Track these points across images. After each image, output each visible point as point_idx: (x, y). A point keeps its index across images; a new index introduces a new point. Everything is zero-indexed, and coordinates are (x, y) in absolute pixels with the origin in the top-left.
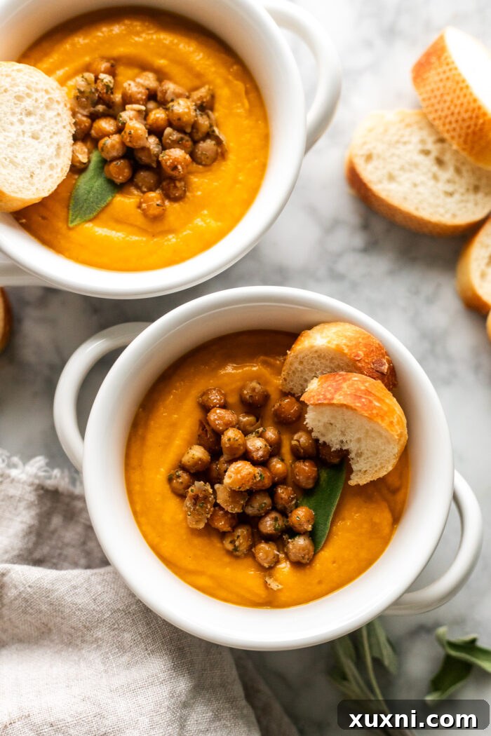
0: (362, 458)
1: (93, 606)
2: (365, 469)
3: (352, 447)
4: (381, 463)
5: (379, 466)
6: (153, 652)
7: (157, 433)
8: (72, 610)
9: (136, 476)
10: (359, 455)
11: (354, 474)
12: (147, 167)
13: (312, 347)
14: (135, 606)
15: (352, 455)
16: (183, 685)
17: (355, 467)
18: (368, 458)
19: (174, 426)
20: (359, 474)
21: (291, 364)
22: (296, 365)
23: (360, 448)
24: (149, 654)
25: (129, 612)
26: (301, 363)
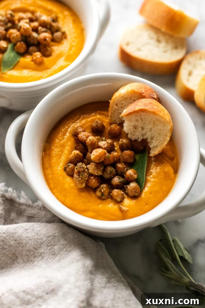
0: (154, 139)
1: (36, 237)
2: (156, 145)
3: (148, 136)
4: (163, 138)
5: (163, 141)
6: (70, 251)
7: (55, 151)
8: (27, 240)
9: (49, 171)
10: (152, 138)
11: (151, 150)
12: (33, 45)
13: (120, 95)
14: (57, 234)
15: (149, 140)
16: (89, 263)
17: (151, 146)
18: (156, 138)
19: (63, 146)
20: (154, 149)
21: (112, 107)
22: (115, 106)
23: (152, 134)
24: (69, 252)
25: (55, 236)
26: (117, 104)
